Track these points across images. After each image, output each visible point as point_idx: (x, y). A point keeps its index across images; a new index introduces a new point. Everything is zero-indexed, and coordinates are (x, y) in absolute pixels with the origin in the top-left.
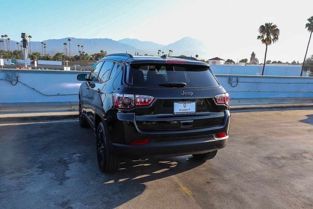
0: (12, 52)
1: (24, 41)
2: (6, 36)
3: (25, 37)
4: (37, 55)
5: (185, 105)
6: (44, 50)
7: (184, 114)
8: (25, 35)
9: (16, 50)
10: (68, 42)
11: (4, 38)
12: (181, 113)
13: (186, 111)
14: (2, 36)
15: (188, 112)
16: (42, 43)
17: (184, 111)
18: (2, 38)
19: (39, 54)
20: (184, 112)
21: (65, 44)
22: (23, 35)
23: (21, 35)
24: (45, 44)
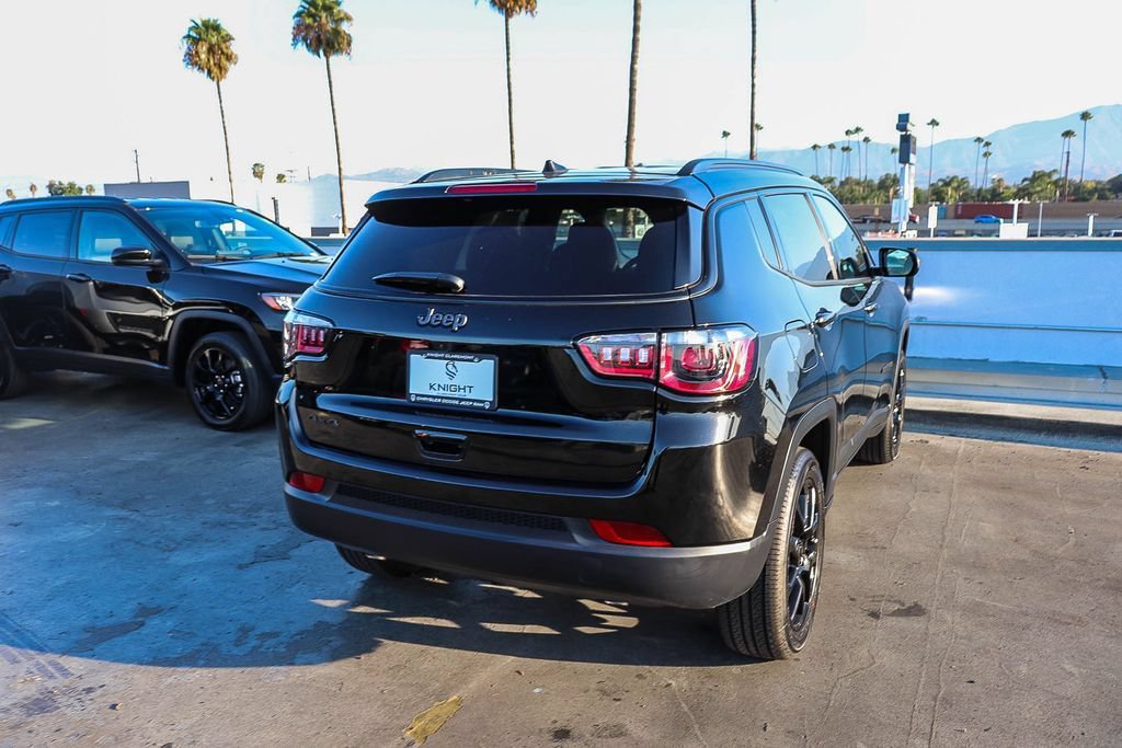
0: (872, 181)
1: (907, 141)
2: (858, 130)
3: (909, 127)
4: (955, 184)
5: (450, 367)
6: (981, 168)
7: (445, 404)
8: (911, 120)
9: (887, 175)
10: (1077, 126)
11: (854, 138)
12: (434, 397)
13: (456, 394)
14: (848, 133)
15: (461, 400)
16: (979, 140)
17: (448, 393)
18: (846, 138)
19: (964, 181)
20: (447, 398)
21: (1068, 134)
22: (903, 120)
23: (897, 122)
24: (988, 144)
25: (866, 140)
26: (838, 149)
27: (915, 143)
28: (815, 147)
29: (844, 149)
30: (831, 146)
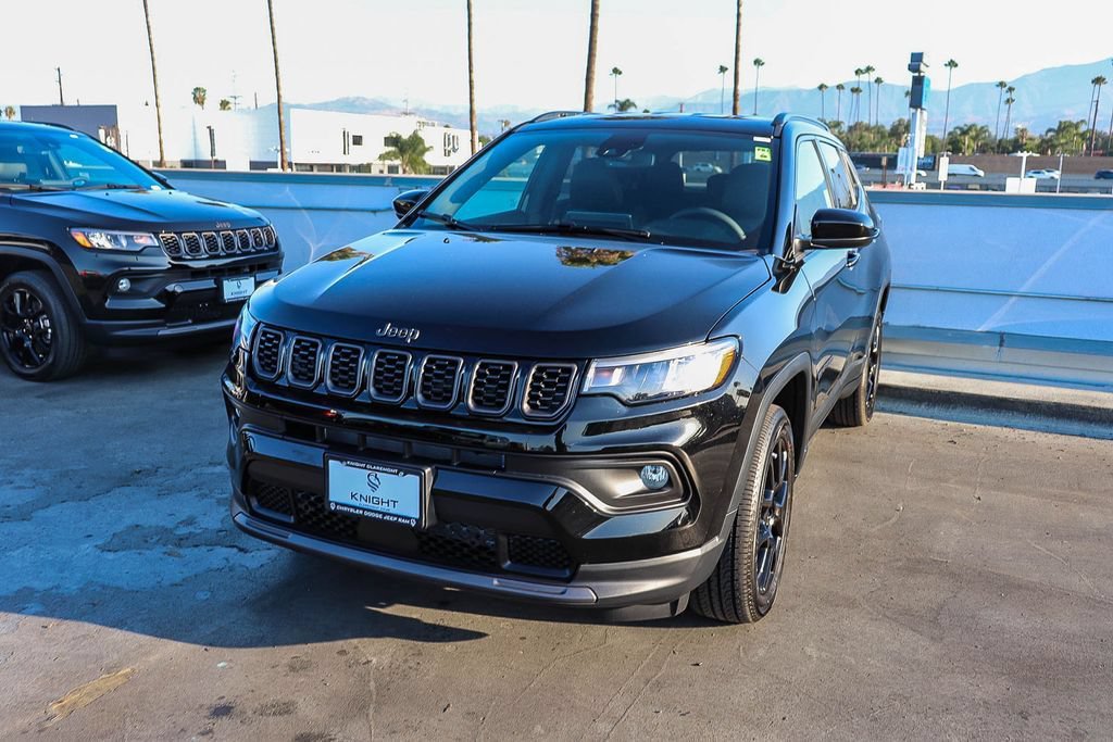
1: (918, 82)
2: (869, 69)
3: (922, 67)
4: (973, 133)
6: (1003, 116)
8: (924, 60)
9: (899, 121)
10: (1109, 72)
11: (864, 78)
14: (858, 72)
16: (1002, 84)
18: (856, 78)
19: (983, 130)
21: (1098, 81)
22: (916, 61)
23: (909, 62)
24: (1011, 89)
25: (878, 81)
26: (847, 91)
27: (928, 86)
28: (821, 87)
29: (854, 90)
30: (840, 87)
